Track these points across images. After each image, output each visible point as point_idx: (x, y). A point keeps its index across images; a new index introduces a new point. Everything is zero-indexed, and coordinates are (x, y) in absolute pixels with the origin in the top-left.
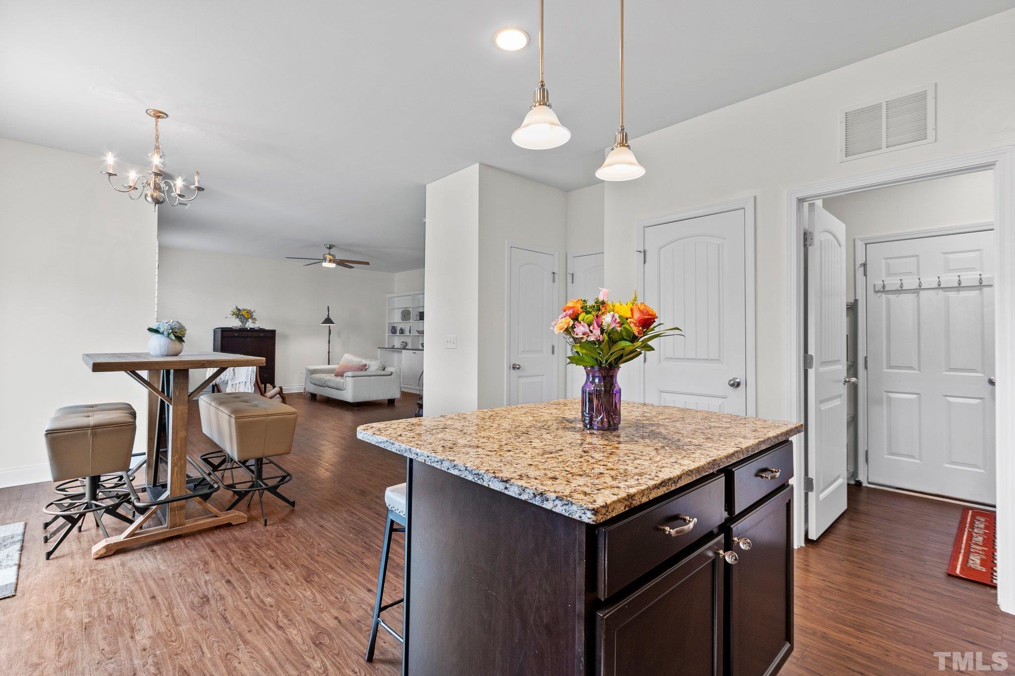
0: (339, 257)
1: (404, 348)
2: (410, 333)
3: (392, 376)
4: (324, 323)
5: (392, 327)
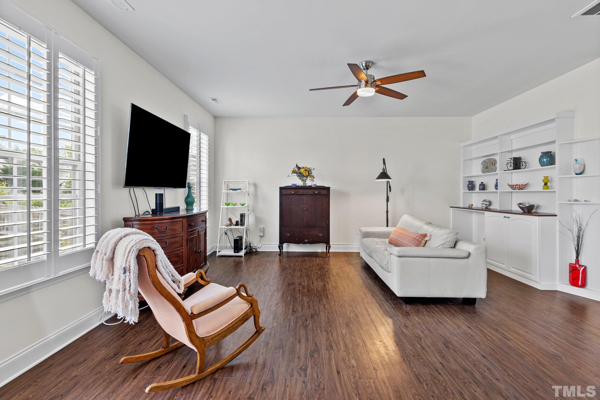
0: (377, 74)
1: (487, 209)
2: (496, 189)
3: (471, 258)
4: (379, 177)
5: (469, 182)
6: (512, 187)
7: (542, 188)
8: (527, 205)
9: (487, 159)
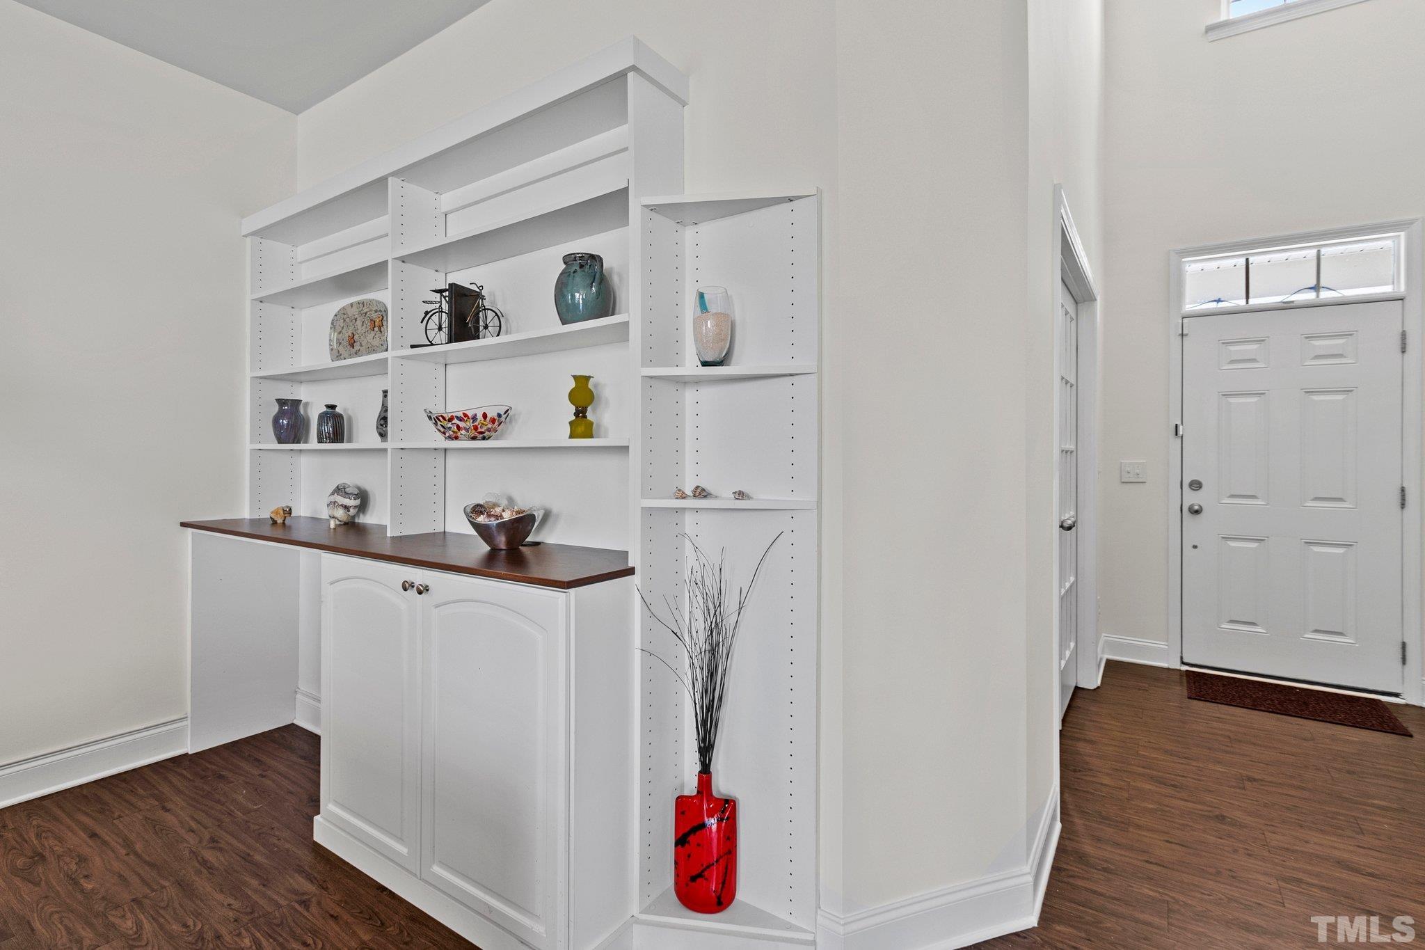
2: (383, 435)
5: (281, 402)
6: (447, 424)
7: (567, 430)
8: (507, 516)
9: (352, 305)
